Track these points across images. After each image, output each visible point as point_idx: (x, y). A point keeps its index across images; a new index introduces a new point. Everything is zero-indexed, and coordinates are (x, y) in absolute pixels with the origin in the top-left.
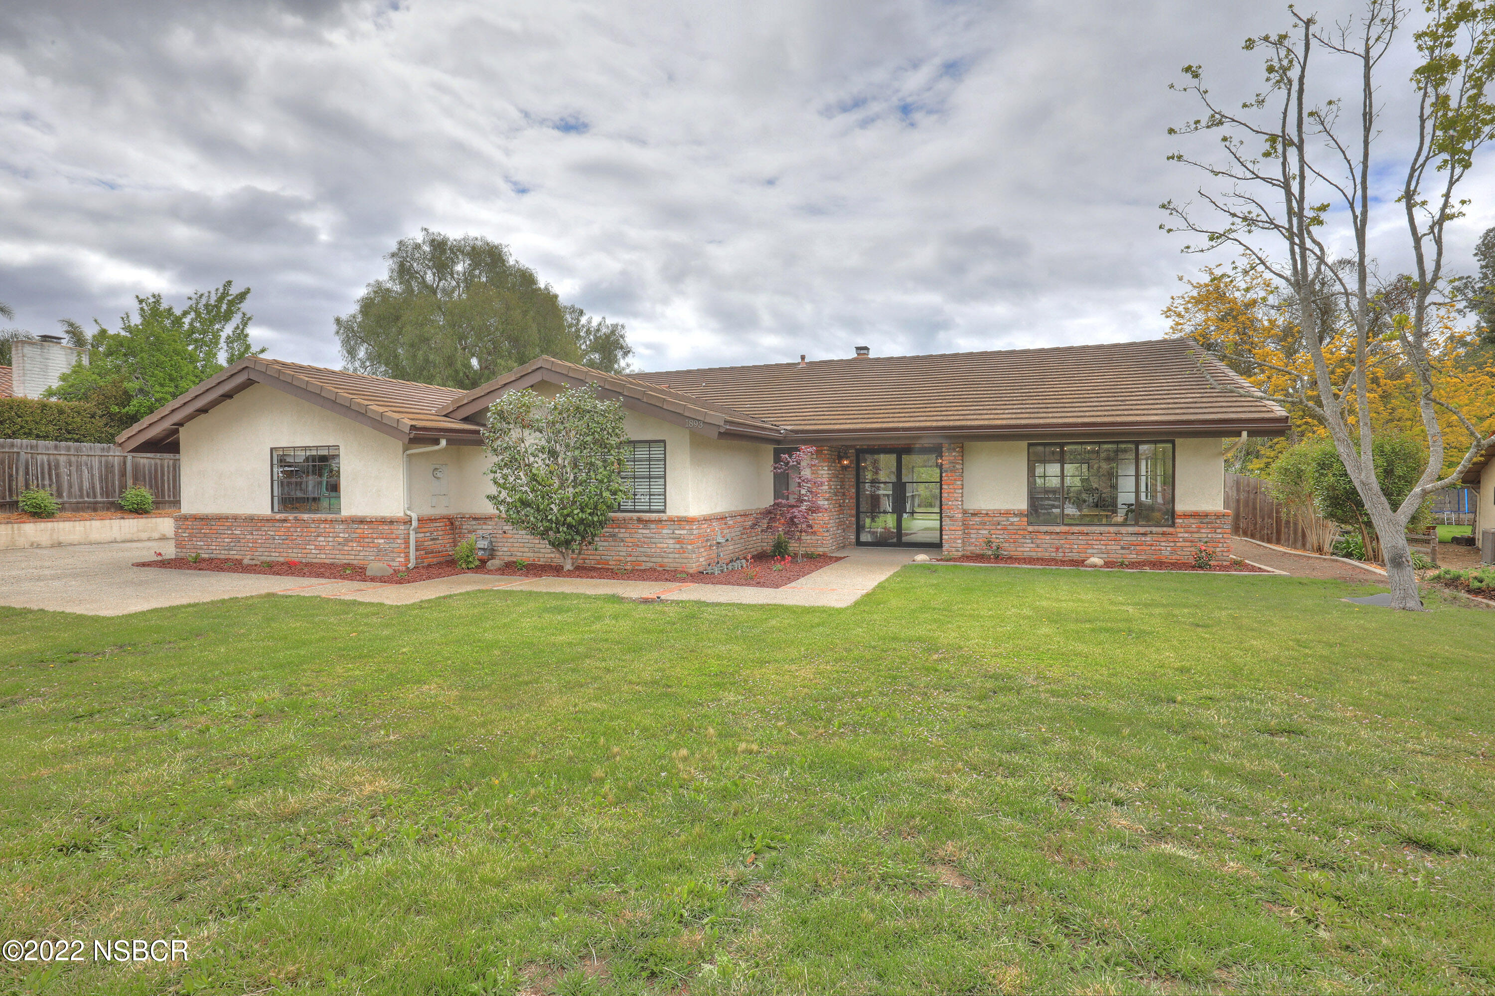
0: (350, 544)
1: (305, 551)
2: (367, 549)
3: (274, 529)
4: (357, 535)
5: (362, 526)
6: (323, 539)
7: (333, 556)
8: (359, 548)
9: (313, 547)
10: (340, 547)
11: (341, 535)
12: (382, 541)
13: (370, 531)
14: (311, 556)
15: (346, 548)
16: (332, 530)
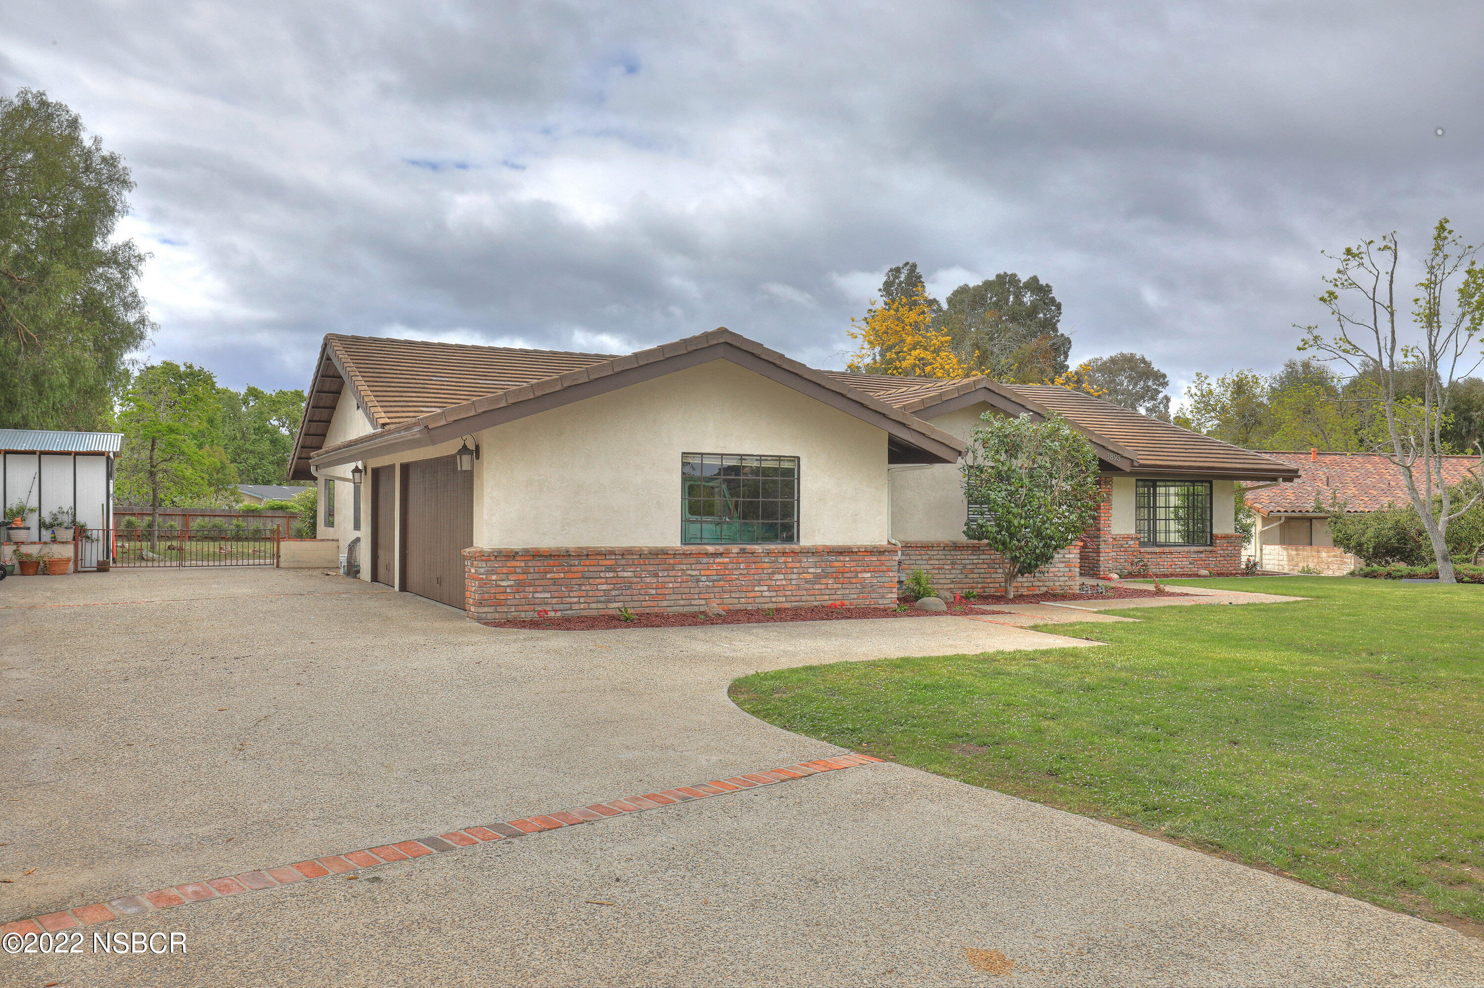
0: (824, 581)
1: (752, 594)
2: (848, 586)
3: (699, 567)
4: (834, 570)
5: (842, 558)
6: (782, 577)
7: (798, 598)
8: (835, 586)
9: (765, 588)
10: (807, 586)
11: (811, 570)
12: (869, 575)
13: (853, 564)
14: (762, 600)
15: (817, 586)
16: (798, 565)
